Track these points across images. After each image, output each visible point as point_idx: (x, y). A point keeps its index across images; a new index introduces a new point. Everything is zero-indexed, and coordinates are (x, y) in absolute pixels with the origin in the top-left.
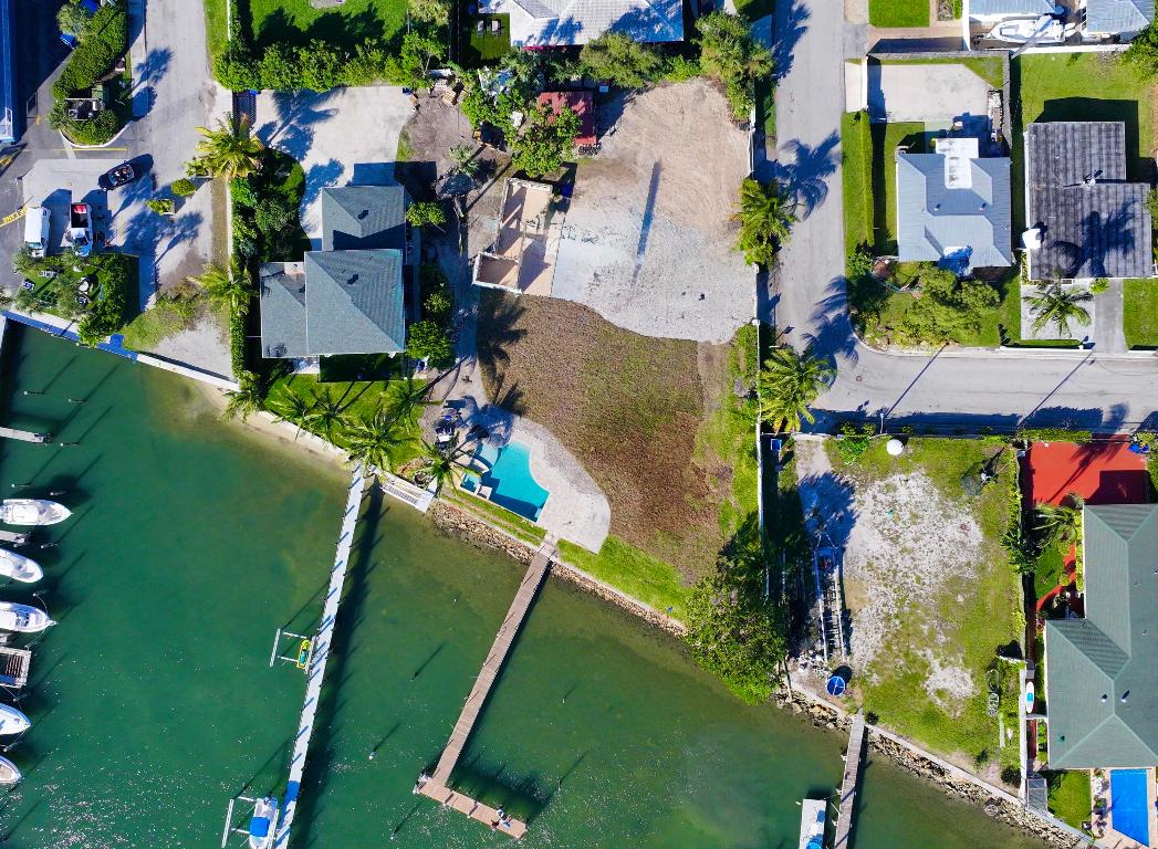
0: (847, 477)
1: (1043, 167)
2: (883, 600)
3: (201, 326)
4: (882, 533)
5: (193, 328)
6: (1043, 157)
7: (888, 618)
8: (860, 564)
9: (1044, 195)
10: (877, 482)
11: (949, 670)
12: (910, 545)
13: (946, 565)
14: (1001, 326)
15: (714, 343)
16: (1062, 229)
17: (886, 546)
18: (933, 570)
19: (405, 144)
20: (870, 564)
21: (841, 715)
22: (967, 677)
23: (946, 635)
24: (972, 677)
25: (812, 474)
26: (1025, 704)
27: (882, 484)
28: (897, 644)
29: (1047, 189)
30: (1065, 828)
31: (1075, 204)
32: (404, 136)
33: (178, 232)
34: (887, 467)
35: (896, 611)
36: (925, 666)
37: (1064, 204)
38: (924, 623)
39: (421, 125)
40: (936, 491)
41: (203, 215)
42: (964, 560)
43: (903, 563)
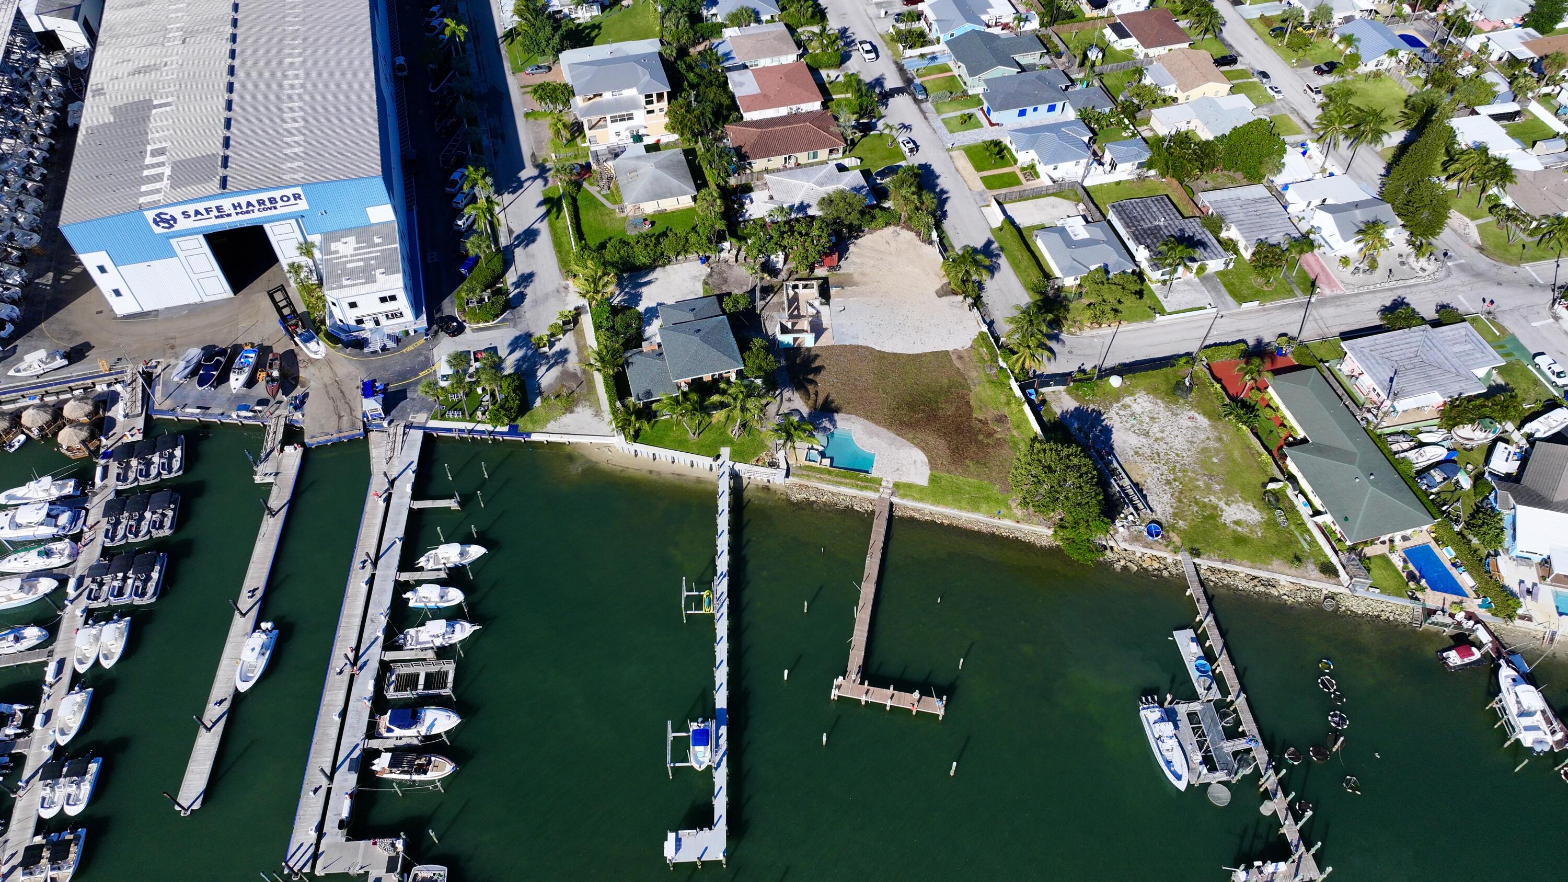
0: (1091, 407)
1: (1128, 220)
2: (1158, 472)
3: (579, 409)
4: (1135, 433)
5: (572, 412)
6: (1125, 216)
7: (1168, 482)
8: (1130, 454)
9: (1137, 233)
10: (1115, 405)
11: (1233, 505)
12: (1159, 435)
13: (1192, 442)
14: (1150, 307)
15: (960, 349)
17: (1143, 440)
18: (1185, 447)
19: (707, 287)
20: (1136, 453)
21: (1170, 560)
22: (1251, 508)
23: (1219, 485)
24: (1255, 507)
25: (1065, 409)
27: (1119, 405)
28: (1185, 497)
29: (1137, 230)
31: (1159, 232)
32: (706, 283)
33: (552, 361)
34: (1117, 395)
35: (1172, 476)
36: (1215, 508)
37: (1152, 233)
38: (1198, 480)
39: (715, 276)
40: (1159, 401)
41: (570, 349)
42: (1203, 436)
43: (1161, 448)
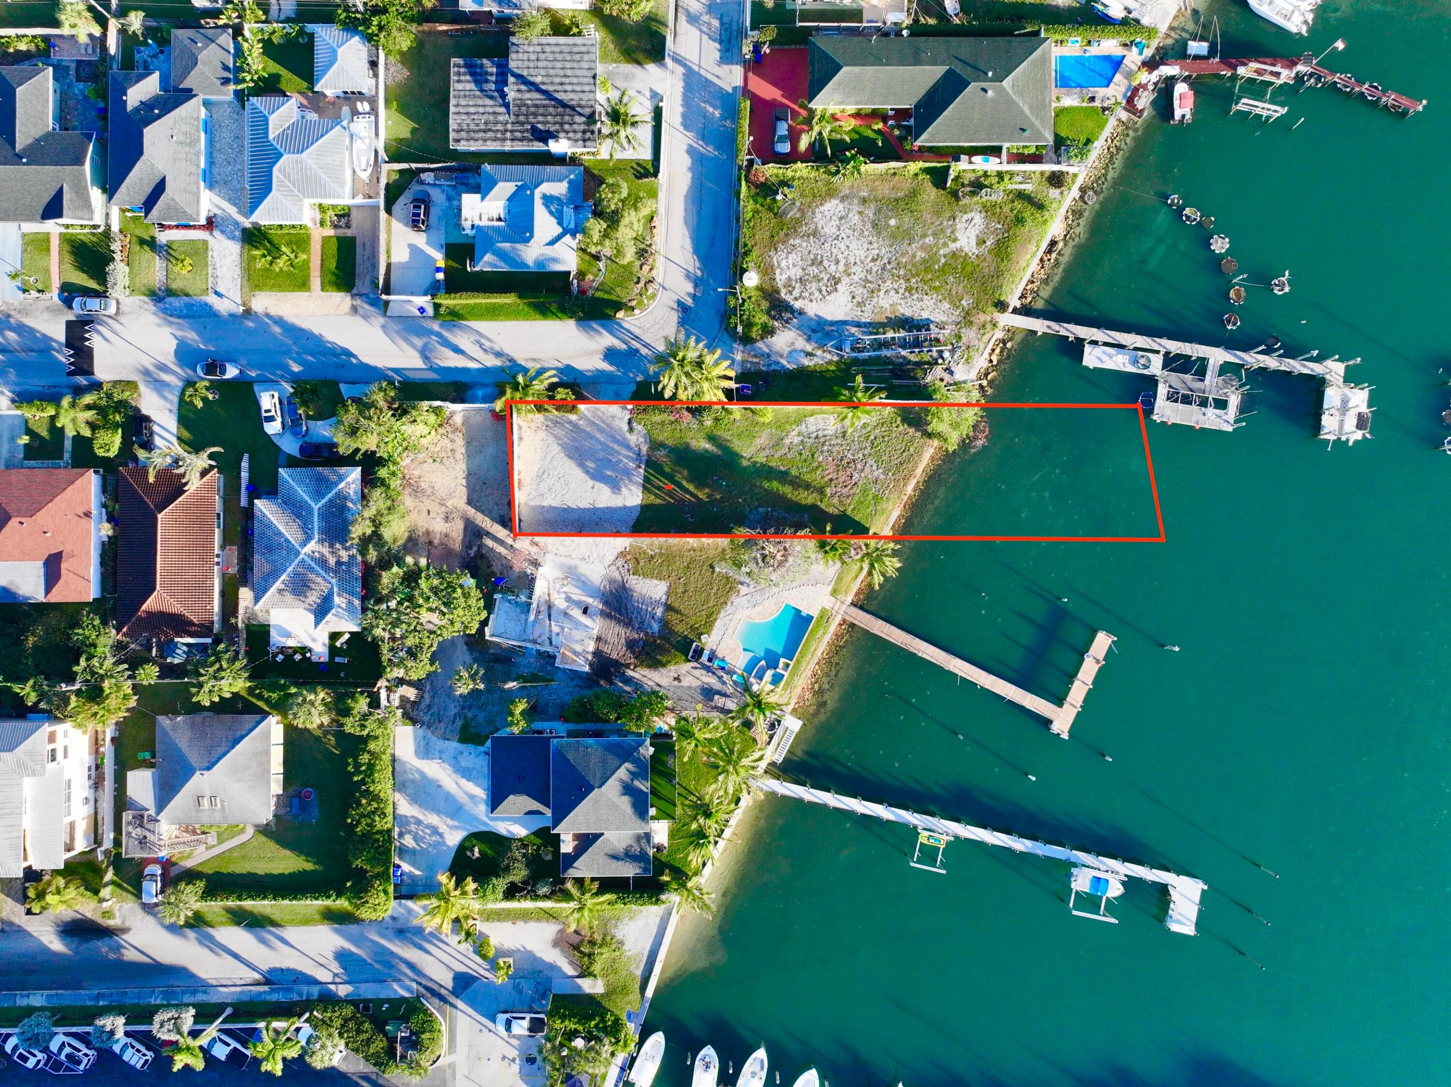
1: (490, 134)
2: (892, 293)
3: (620, 934)
4: (829, 293)
6: (481, 135)
7: (909, 289)
9: (518, 135)
10: (783, 295)
11: (959, 235)
13: (860, 234)
16: (549, 118)
17: (842, 289)
18: (866, 246)
20: (859, 304)
21: (999, 334)
22: (965, 217)
23: (927, 236)
24: (965, 213)
26: (992, 165)
27: (784, 291)
28: (934, 281)
29: (512, 131)
30: (1107, 132)
31: (528, 106)
34: (769, 286)
35: (902, 281)
36: (955, 255)
37: (527, 115)
38: (914, 256)
40: (791, 242)
43: (859, 273)
